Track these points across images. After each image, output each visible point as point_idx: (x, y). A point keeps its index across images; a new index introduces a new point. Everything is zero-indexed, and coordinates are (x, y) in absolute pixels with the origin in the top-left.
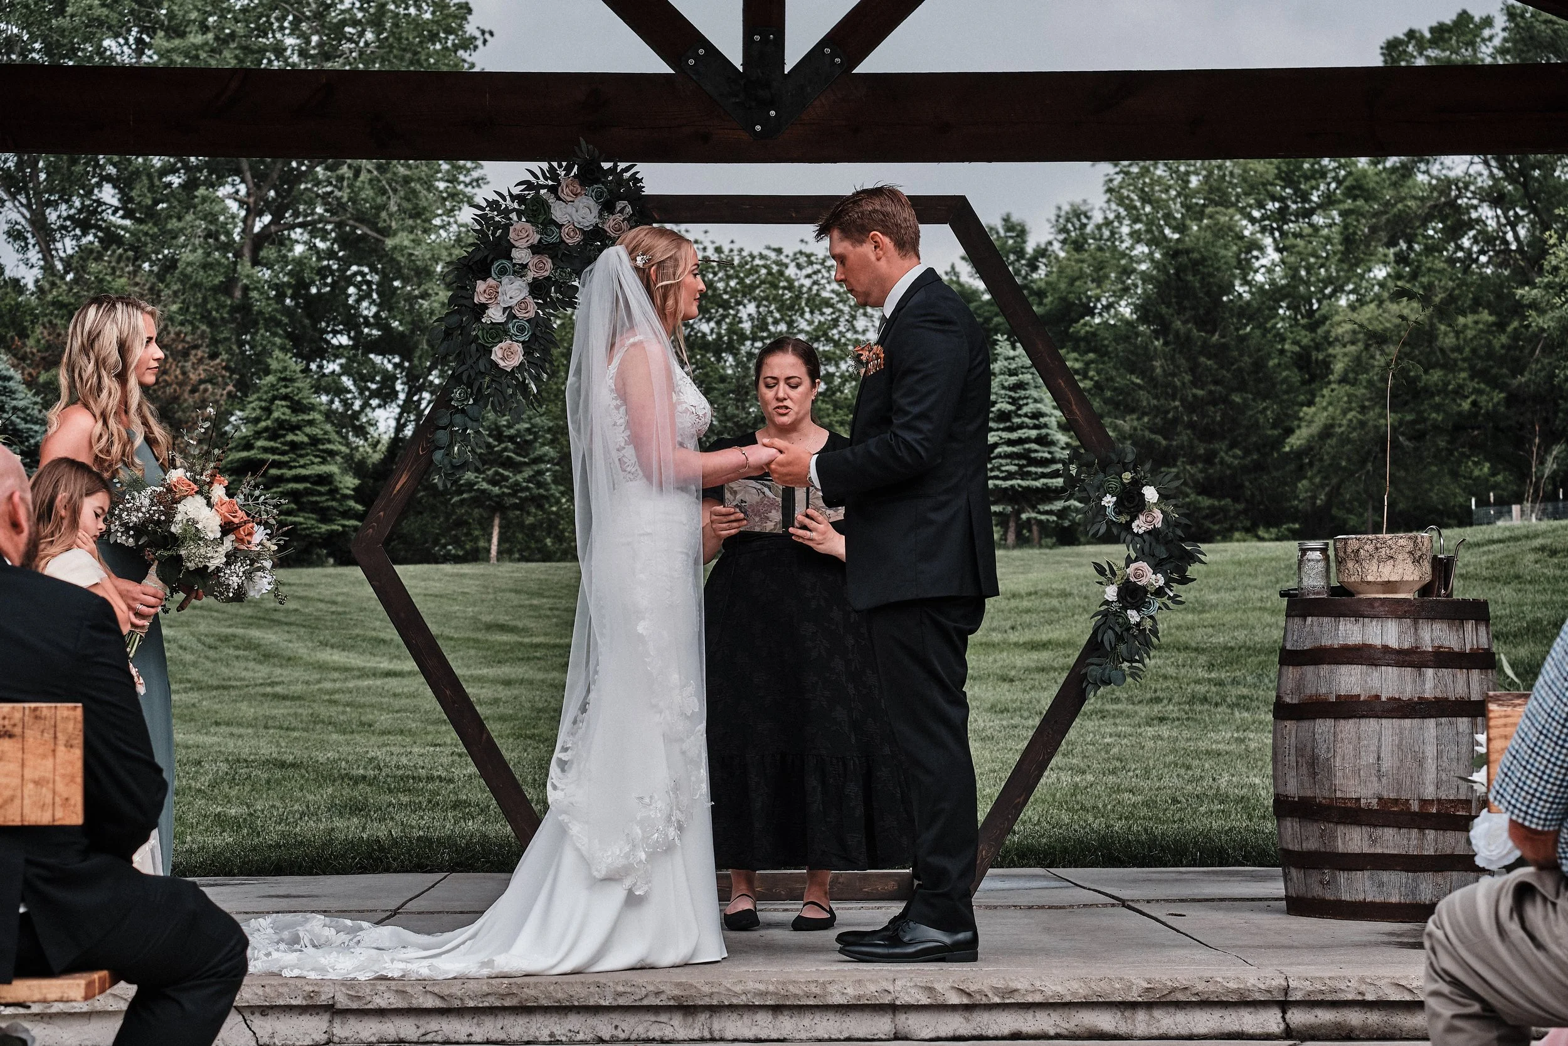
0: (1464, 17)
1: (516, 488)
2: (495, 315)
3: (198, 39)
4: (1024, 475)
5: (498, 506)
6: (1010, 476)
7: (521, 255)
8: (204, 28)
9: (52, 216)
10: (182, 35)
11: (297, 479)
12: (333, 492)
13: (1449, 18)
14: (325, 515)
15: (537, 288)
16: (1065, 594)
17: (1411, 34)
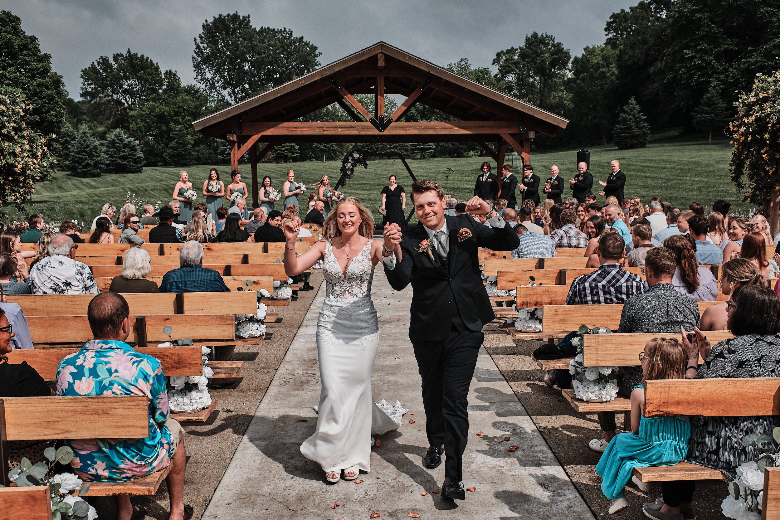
0: (512, 48)
1: (328, 148)
2: (347, 168)
3: (264, 55)
4: (424, 145)
5: (325, 151)
6: (421, 145)
7: (350, 161)
8: (265, 54)
9: (236, 90)
10: (261, 55)
11: (288, 146)
12: (294, 149)
13: (510, 48)
14: (293, 153)
15: (352, 164)
16: (426, 176)
17: (502, 51)
